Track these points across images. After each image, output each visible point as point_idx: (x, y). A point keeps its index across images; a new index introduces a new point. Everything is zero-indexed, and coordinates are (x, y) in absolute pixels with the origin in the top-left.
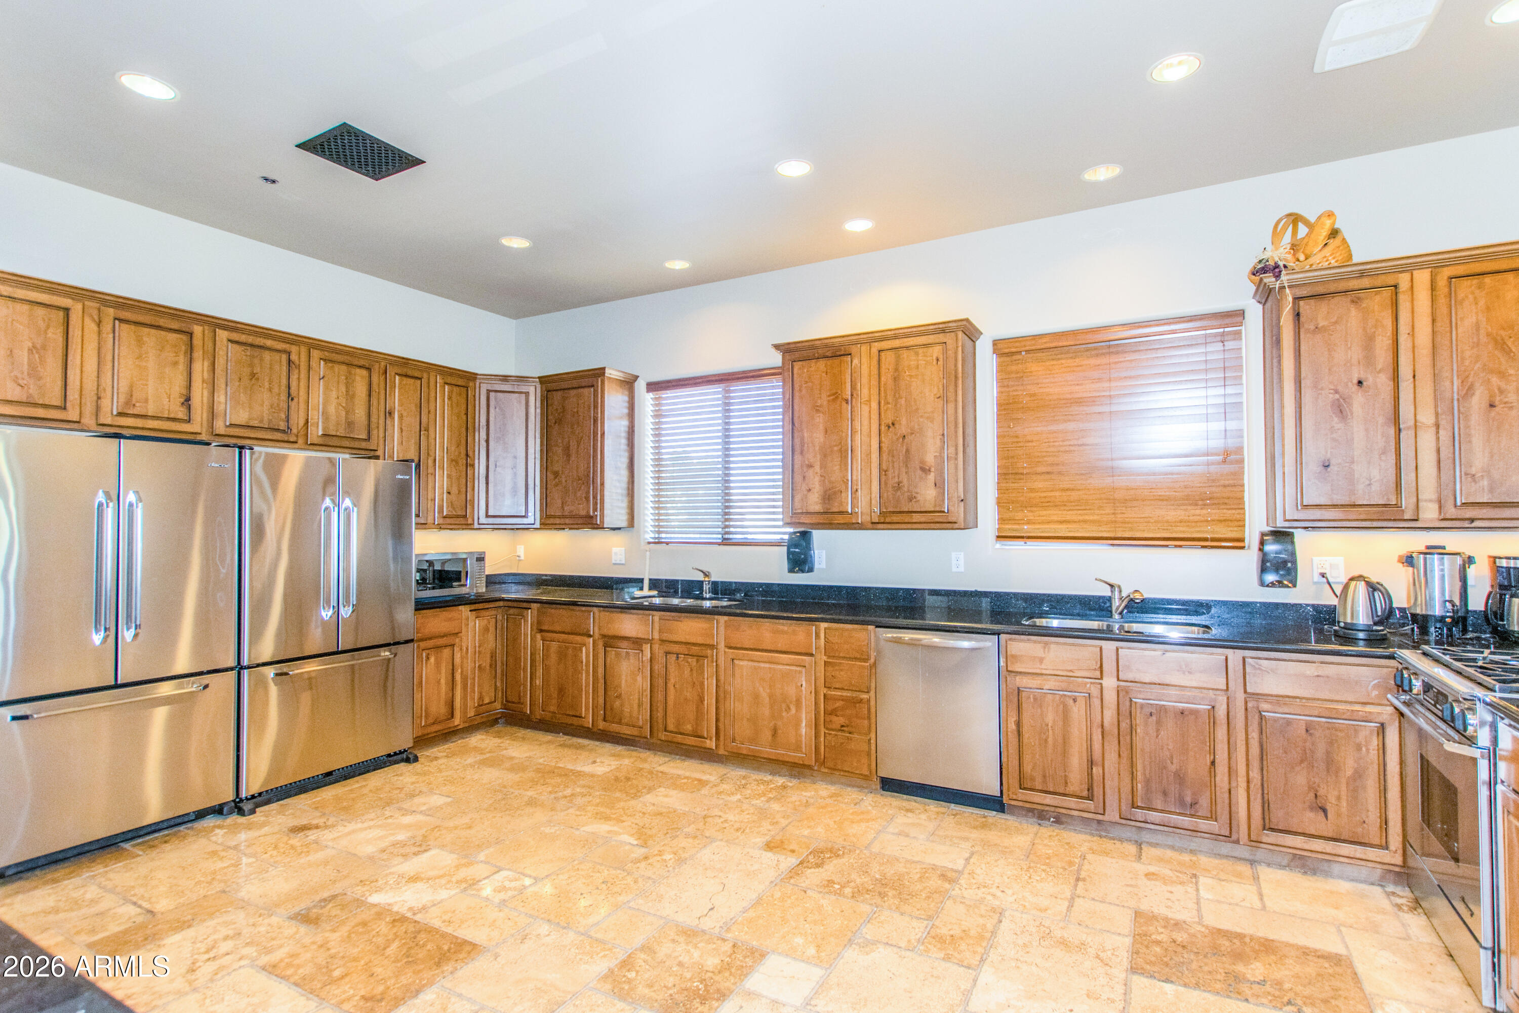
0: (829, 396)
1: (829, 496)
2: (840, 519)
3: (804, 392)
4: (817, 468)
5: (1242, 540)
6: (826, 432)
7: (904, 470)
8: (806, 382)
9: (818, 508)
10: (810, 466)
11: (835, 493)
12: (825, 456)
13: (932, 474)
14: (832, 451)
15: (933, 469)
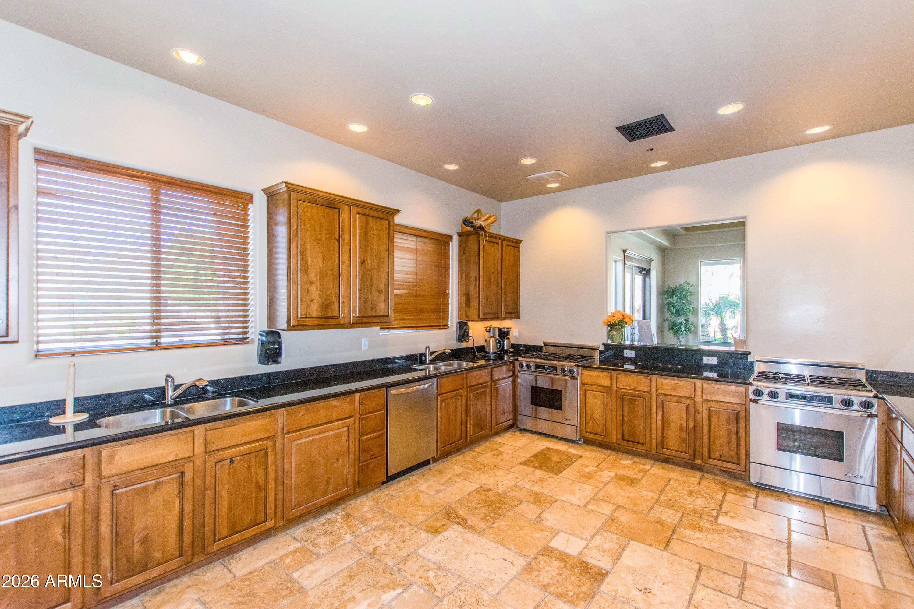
0: (326, 234)
1: (326, 306)
2: (333, 321)
3: (308, 226)
4: (318, 285)
5: (447, 325)
6: (324, 258)
7: (369, 291)
8: (310, 220)
9: (319, 314)
10: (312, 283)
11: (330, 304)
12: (323, 277)
13: (383, 294)
14: (327, 274)
15: (383, 292)
